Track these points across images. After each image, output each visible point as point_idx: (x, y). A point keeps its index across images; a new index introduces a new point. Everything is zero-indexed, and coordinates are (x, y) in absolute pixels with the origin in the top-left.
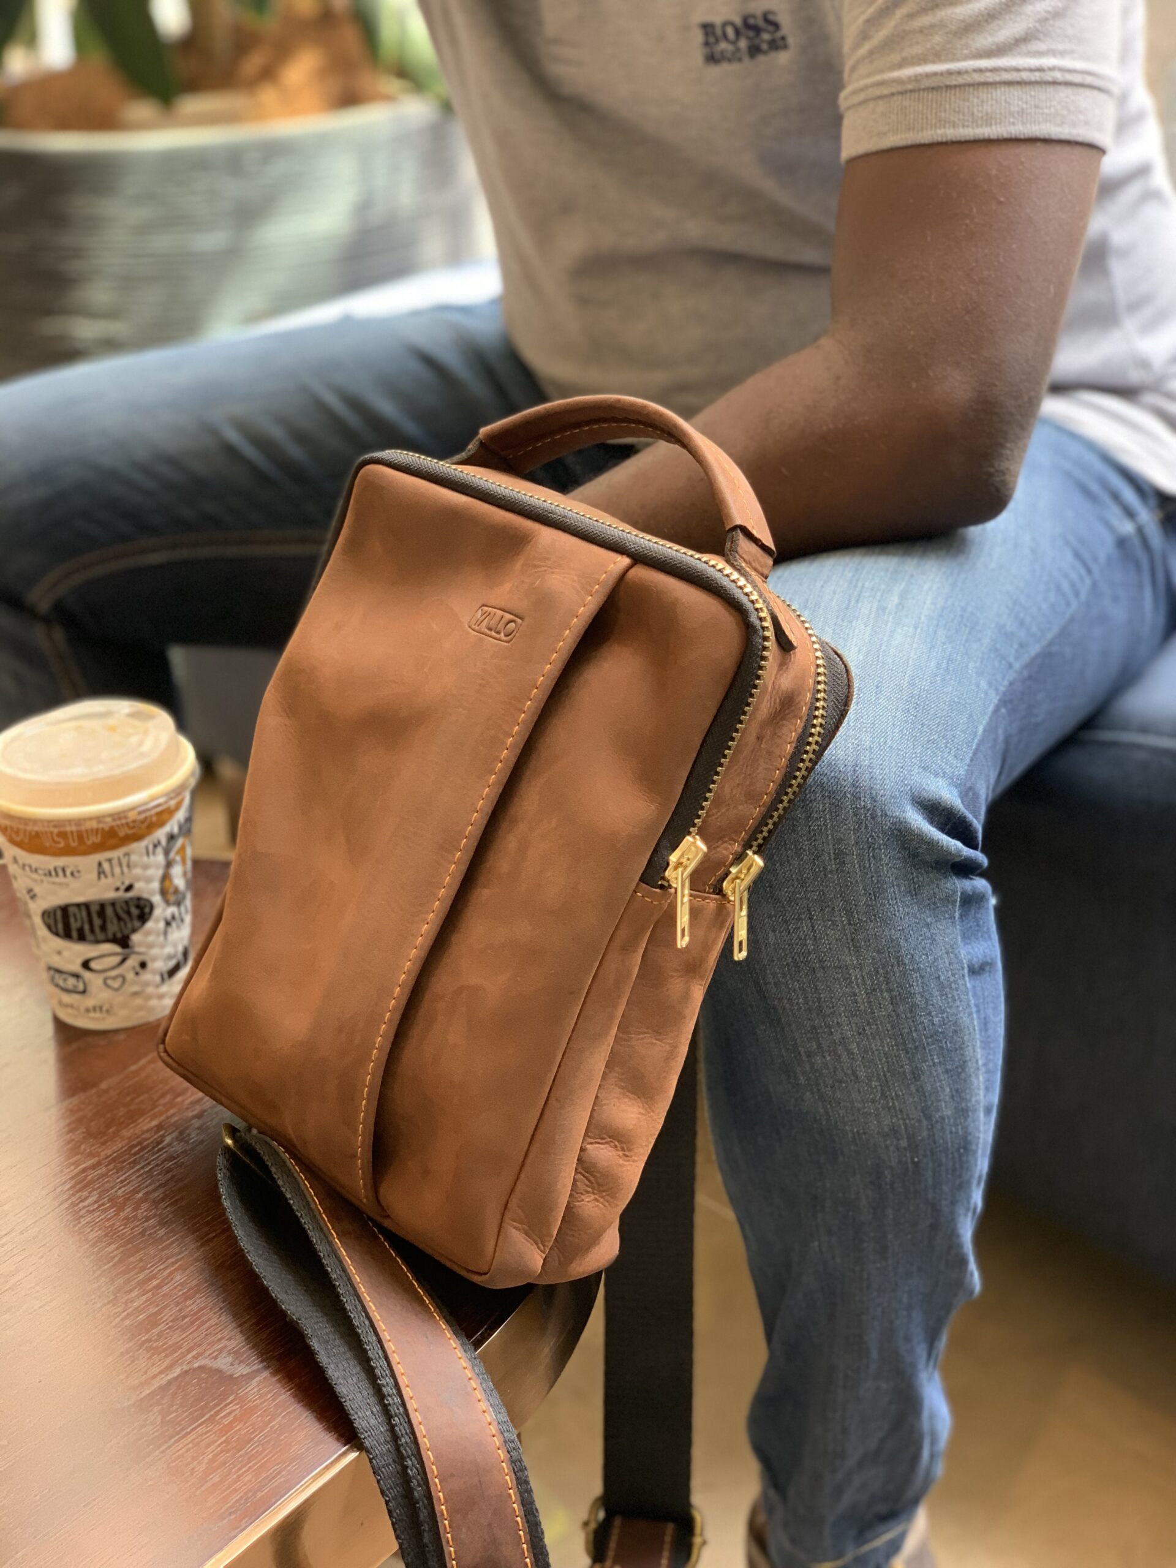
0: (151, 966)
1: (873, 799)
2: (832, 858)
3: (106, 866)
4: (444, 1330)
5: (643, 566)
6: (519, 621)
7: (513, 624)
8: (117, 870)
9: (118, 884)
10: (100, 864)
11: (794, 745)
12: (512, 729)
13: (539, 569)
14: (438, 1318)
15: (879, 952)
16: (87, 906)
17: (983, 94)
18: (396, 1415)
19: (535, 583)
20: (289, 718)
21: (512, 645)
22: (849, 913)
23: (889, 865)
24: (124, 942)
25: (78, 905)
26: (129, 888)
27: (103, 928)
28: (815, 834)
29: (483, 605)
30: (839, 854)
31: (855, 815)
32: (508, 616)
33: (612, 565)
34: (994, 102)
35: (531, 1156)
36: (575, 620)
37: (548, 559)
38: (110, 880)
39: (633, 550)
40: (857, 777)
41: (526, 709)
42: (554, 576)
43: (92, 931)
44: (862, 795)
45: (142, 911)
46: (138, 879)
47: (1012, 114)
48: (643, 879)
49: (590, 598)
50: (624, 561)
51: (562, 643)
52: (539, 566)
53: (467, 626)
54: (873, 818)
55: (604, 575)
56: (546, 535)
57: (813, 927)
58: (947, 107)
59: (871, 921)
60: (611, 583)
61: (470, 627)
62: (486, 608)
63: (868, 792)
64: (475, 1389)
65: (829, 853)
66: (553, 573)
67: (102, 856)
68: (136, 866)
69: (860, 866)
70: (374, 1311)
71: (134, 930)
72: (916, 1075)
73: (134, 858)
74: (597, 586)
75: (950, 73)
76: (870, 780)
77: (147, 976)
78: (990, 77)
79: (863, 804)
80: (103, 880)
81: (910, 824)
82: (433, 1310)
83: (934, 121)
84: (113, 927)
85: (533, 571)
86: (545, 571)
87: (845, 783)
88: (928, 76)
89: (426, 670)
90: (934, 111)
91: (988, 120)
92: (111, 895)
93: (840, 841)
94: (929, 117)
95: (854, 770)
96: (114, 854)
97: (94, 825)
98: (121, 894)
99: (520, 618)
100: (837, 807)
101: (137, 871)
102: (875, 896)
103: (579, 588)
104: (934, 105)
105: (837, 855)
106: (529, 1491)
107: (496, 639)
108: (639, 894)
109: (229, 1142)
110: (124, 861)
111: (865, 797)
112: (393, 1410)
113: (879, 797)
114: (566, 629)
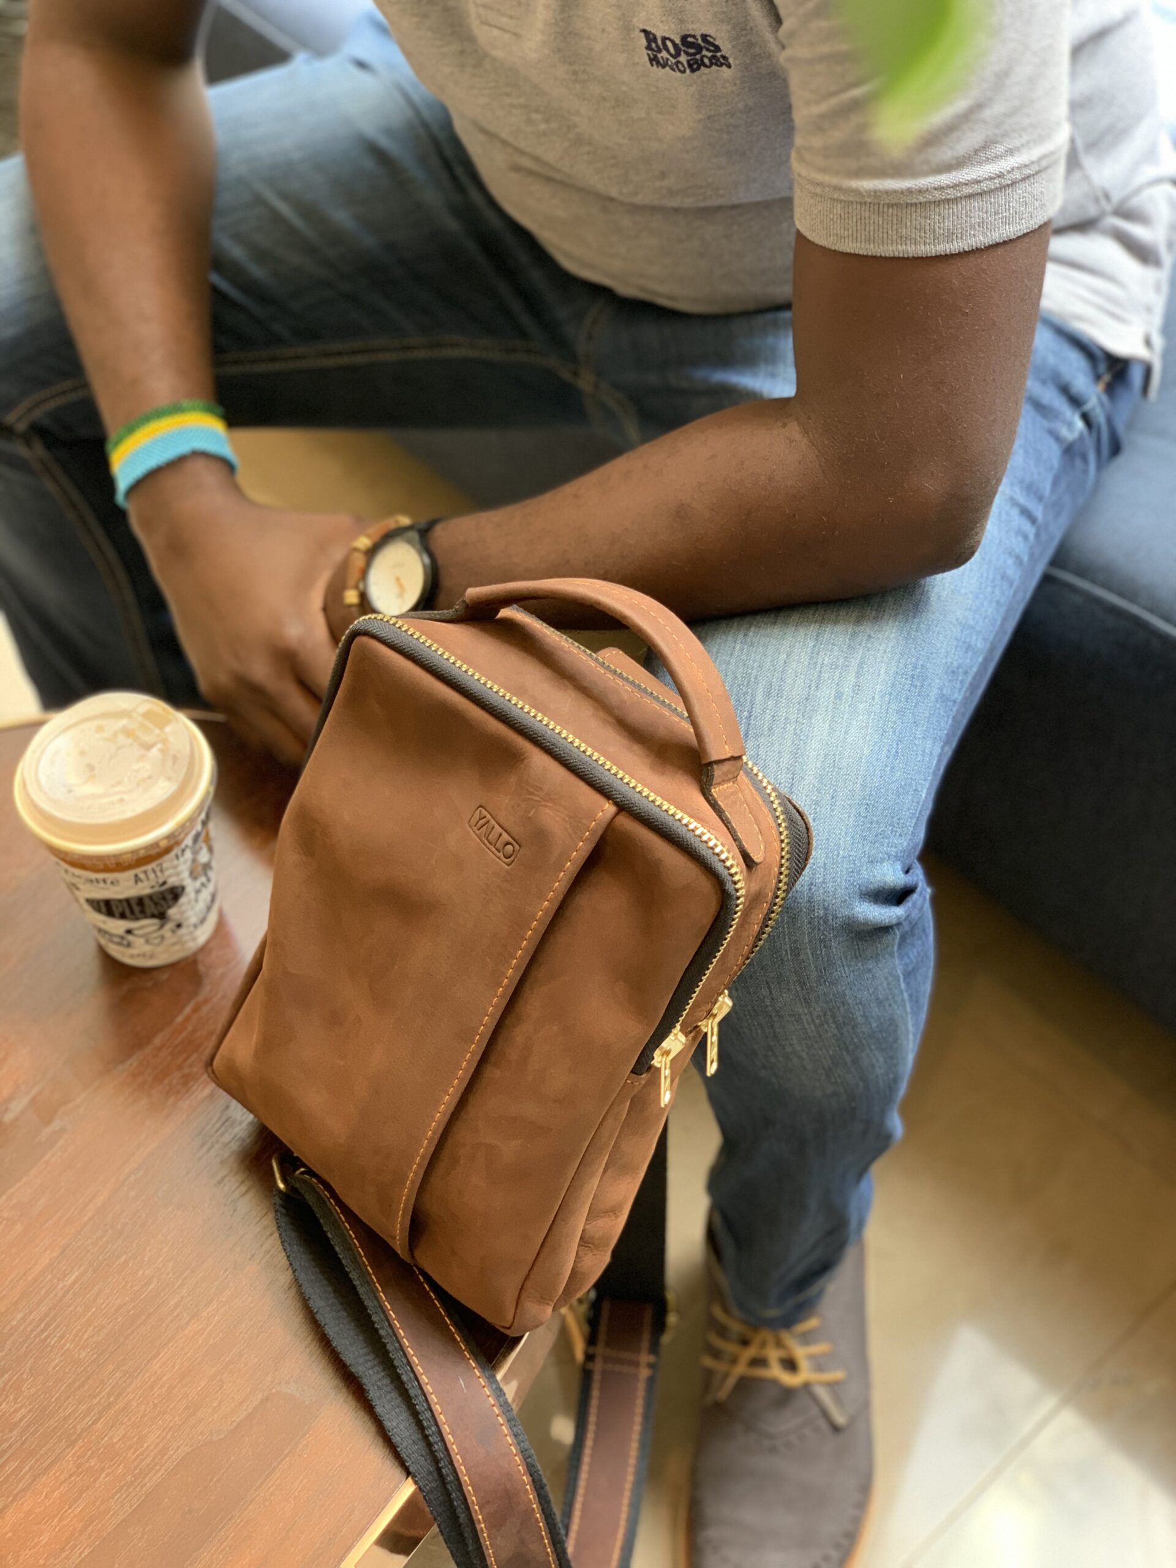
0: (185, 924)
1: (826, 909)
2: (789, 953)
3: (142, 876)
4: (474, 1368)
5: (627, 815)
6: (517, 847)
7: (509, 847)
8: (152, 876)
9: (153, 883)
10: (136, 876)
11: (760, 925)
12: (516, 953)
13: (533, 797)
14: (468, 1356)
15: (827, 1002)
16: (128, 901)
17: (944, 210)
18: (441, 1459)
19: (530, 812)
20: (306, 856)
21: (511, 869)
22: (802, 984)
23: (837, 948)
24: (162, 916)
25: (120, 901)
26: (164, 883)
27: (143, 912)
28: (774, 939)
29: (480, 806)
30: (796, 952)
31: (810, 923)
32: (505, 835)
33: (601, 814)
34: (955, 218)
35: (542, 1255)
36: (569, 863)
37: (541, 788)
38: (146, 883)
39: (619, 800)
40: (812, 894)
41: (527, 937)
42: (547, 811)
43: (132, 912)
44: (816, 907)
45: (175, 894)
46: (170, 876)
47: (972, 227)
48: (632, 1072)
49: (581, 843)
50: (609, 808)
51: (557, 884)
52: (532, 794)
53: (467, 825)
54: (825, 922)
55: (594, 823)
56: (538, 760)
57: (771, 993)
58: (909, 224)
59: (821, 985)
60: (600, 833)
61: (470, 826)
62: (484, 812)
63: (822, 905)
64: (502, 1425)
65: (786, 951)
66: (546, 806)
67: (138, 871)
68: (167, 869)
69: (813, 954)
70: (417, 1365)
71: (169, 907)
72: (856, 1061)
73: (165, 865)
74: (588, 833)
75: (910, 191)
76: (823, 894)
77: (183, 931)
78: (952, 194)
79: (816, 914)
80: (140, 885)
81: (857, 918)
82: (463, 1348)
83: (895, 237)
84: (150, 908)
85: (528, 796)
86: (539, 801)
87: (801, 901)
88: (887, 193)
89: (433, 862)
90: (895, 227)
91: (950, 236)
92: (147, 891)
93: (796, 942)
94: (890, 232)
95: (810, 889)
96: (149, 867)
97: (129, 856)
98: (157, 889)
99: (520, 846)
100: (794, 919)
101: (167, 873)
102: (825, 970)
103: (570, 831)
104: (895, 221)
105: (792, 951)
106: (548, 1502)
107: (495, 855)
108: (629, 1081)
109: (281, 1186)
110: (158, 870)
111: (818, 909)
112: (440, 1455)
113: (831, 906)
114: (561, 872)
